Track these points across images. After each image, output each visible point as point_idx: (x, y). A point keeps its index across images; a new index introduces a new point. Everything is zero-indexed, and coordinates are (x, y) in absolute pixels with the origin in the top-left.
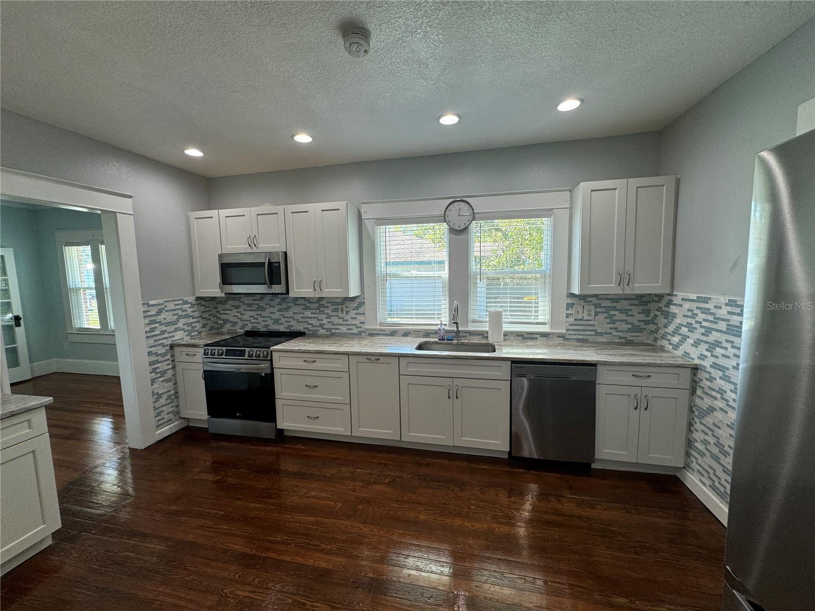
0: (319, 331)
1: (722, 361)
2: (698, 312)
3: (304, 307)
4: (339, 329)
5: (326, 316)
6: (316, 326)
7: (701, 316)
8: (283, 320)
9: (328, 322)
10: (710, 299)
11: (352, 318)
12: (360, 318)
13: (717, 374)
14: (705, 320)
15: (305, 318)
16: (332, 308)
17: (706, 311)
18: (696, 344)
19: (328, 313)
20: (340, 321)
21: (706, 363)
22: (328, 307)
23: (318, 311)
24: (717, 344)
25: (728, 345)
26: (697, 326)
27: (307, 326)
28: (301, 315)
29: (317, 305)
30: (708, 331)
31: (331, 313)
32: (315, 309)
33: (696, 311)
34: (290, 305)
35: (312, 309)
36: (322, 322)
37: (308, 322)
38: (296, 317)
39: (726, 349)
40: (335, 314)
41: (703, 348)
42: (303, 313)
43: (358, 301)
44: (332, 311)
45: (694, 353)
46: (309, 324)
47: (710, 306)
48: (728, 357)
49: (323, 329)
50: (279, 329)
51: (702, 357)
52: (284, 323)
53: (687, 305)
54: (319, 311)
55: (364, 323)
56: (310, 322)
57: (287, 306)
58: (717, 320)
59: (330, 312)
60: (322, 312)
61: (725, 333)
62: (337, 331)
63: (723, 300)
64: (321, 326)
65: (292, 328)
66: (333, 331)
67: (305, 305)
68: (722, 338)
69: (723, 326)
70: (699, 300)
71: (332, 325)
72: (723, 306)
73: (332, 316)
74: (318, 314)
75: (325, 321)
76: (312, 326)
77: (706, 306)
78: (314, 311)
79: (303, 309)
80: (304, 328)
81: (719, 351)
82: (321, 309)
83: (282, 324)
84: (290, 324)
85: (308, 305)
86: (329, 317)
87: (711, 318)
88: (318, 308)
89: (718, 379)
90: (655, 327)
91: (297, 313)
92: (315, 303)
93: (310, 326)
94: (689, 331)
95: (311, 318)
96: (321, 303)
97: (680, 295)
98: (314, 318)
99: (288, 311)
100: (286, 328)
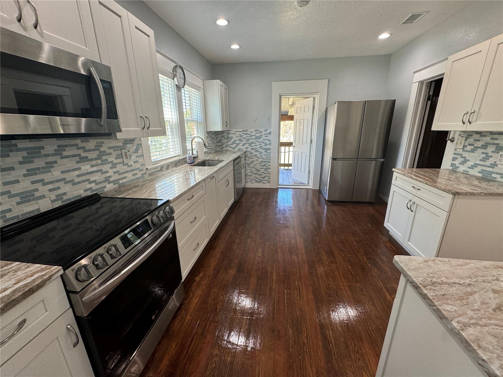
0: (105, 187)
1: (255, 147)
2: (244, 135)
3: (77, 159)
4: (125, 177)
5: (110, 165)
6: (100, 183)
7: (245, 136)
8: (43, 190)
9: (114, 173)
10: (248, 130)
11: (135, 162)
12: (141, 160)
13: (253, 151)
14: (246, 137)
15: (84, 175)
16: (115, 154)
17: (246, 134)
18: (244, 145)
19: (112, 161)
20: (125, 168)
21: (249, 149)
22: (110, 154)
23: (99, 162)
24: (253, 143)
25: (257, 142)
26: (244, 139)
27: (89, 186)
28: (77, 173)
29: (97, 153)
30: (248, 140)
31: (115, 161)
32: (96, 159)
33: (242, 135)
34: (50, 159)
35: (92, 160)
36: (107, 175)
37: (89, 179)
38: (68, 177)
39: (256, 143)
40: (120, 160)
41: (247, 146)
42: (80, 169)
43: (136, 142)
44: (116, 158)
45: (244, 148)
46: (91, 183)
47: (249, 132)
48: (257, 145)
49: (109, 183)
50: (38, 209)
51: (247, 148)
52: (47, 194)
53: (237, 133)
54: (102, 161)
55: (144, 164)
56: (92, 179)
57: (47, 163)
58: (251, 136)
59: (113, 159)
60: (105, 162)
61: (255, 139)
62: (125, 180)
63: (253, 130)
64: (107, 180)
65: (65, 198)
66: (121, 182)
67: (79, 155)
68: (254, 141)
69: (254, 137)
70: (243, 131)
71: (119, 174)
72: (253, 132)
73: (117, 164)
74: (100, 164)
75: (111, 173)
76: (96, 184)
77: (247, 132)
78: (94, 163)
79: (77, 162)
80: (85, 191)
81: (253, 145)
82: (104, 158)
83: (43, 197)
84: (60, 192)
85: (83, 154)
86: (114, 166)
87: (249, 136)
88: (99, 158)
89: (254, 153)
90: (221, 144)
91: (70, 171)
92: (94, 150)
93: (93, 184)
94: (240, 141)
95: (93, 172)
96: (102, 149)
97: (233, 131)
98: (97, 171)
99: (50, 171)
100: (53, 201)
